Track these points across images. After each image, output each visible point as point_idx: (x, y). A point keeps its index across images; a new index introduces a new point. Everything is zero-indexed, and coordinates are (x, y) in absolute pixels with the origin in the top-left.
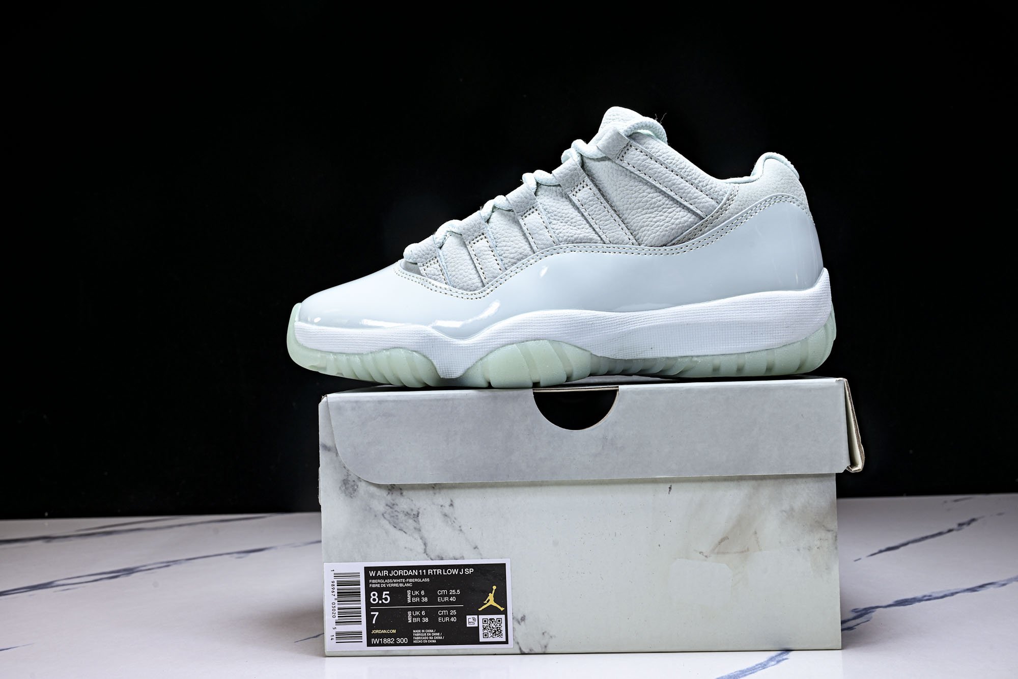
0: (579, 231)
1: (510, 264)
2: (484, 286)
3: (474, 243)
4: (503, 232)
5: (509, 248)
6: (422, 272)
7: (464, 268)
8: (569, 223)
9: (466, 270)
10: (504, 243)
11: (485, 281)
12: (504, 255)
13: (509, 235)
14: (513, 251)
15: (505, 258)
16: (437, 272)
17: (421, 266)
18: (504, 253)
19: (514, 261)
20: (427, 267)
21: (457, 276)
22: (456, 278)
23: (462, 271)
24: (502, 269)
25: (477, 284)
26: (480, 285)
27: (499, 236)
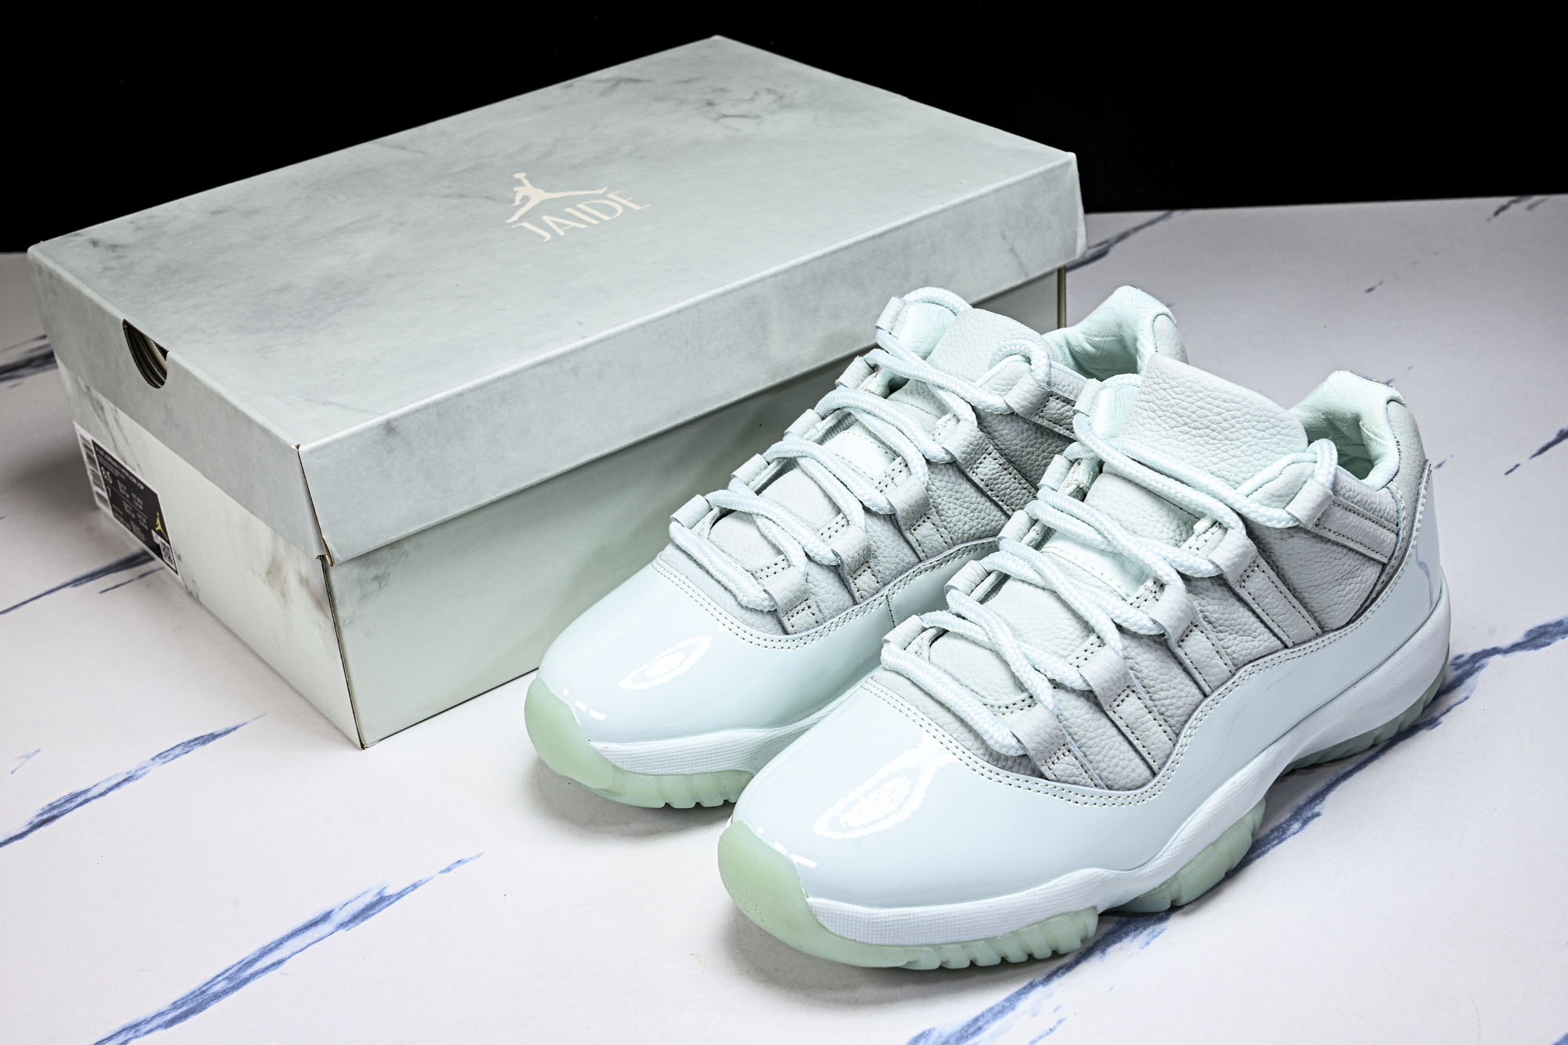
0: (1256, 643)
1: (1178, 725)
2: (1154, 774)
3: (1118, 706)
4: (1156, 675)
5: (1174, 701)
6: (1048, 773)
7: (1117, 752)
8: (1241, 633)
9: (1122, 757)
10: (1163, 694)
11: (1155, 767)
12: (1168, 713)
13: (1168, 677)
14: (1180, 703)
15: (1169, 717)
16: (1075, 770)
17: (1043, 765)
18: (1167, 710)
19: (1183, 718)
20: (1053, 763)
21: (1110, 769)
22: (1111, 773)
23: (1116, 760)
24: (1172, 738)
25: (1145, 773)
26: (1147, 773)
27: (1152, 683)
